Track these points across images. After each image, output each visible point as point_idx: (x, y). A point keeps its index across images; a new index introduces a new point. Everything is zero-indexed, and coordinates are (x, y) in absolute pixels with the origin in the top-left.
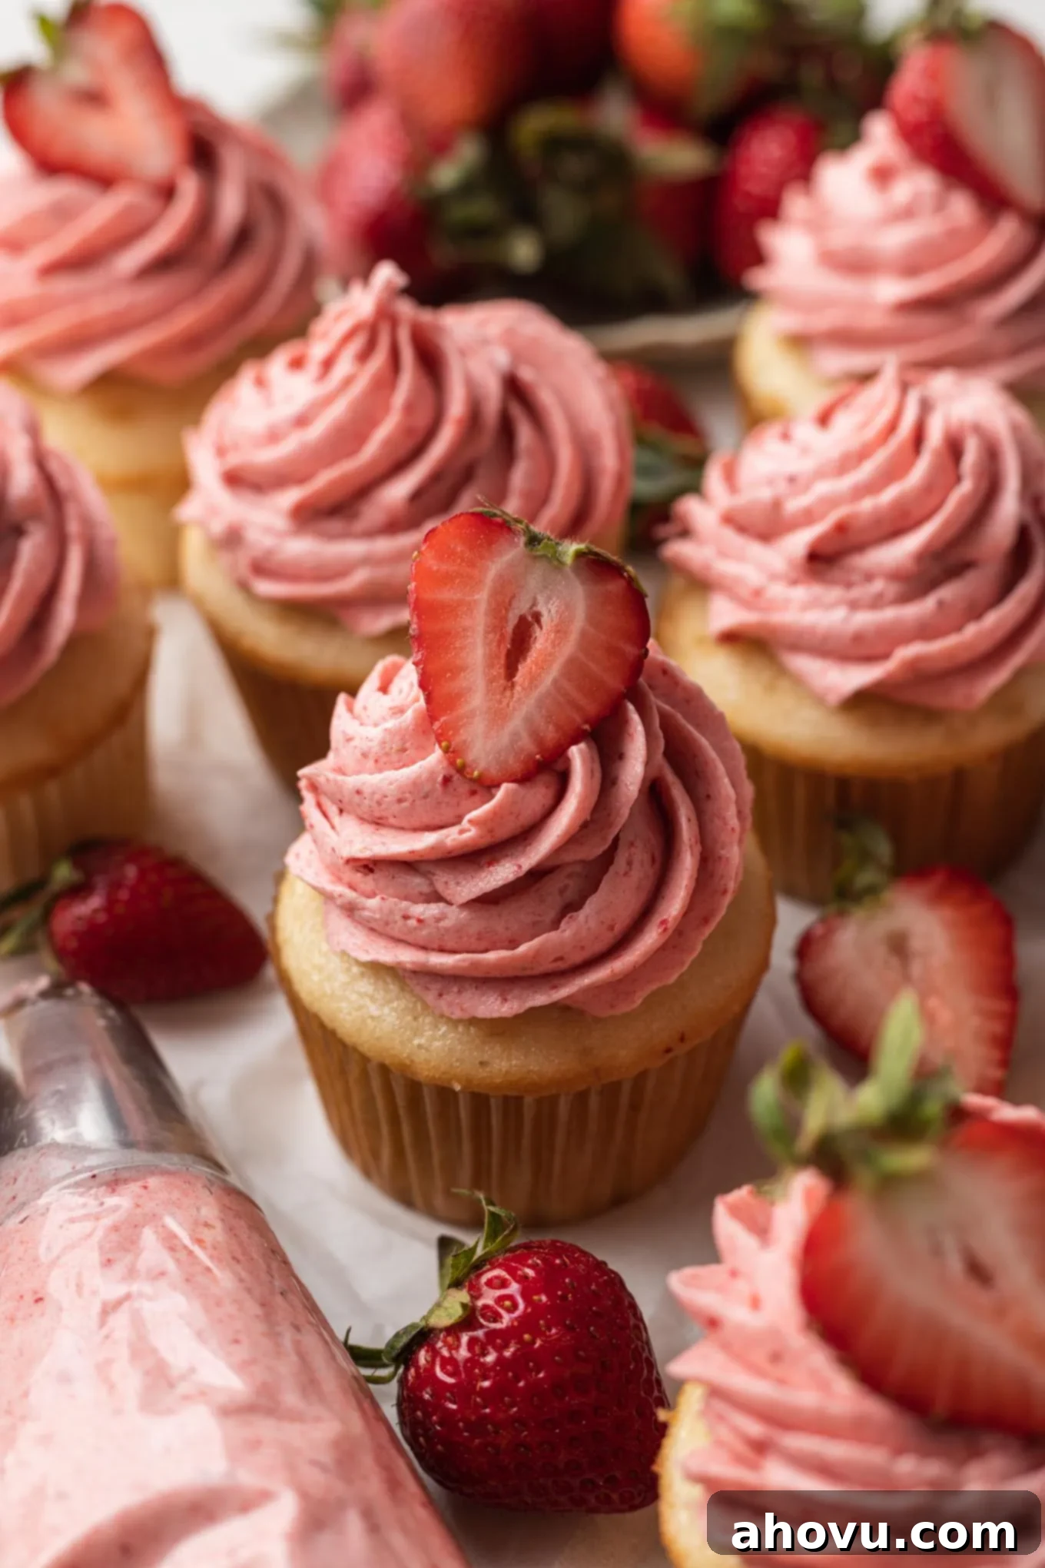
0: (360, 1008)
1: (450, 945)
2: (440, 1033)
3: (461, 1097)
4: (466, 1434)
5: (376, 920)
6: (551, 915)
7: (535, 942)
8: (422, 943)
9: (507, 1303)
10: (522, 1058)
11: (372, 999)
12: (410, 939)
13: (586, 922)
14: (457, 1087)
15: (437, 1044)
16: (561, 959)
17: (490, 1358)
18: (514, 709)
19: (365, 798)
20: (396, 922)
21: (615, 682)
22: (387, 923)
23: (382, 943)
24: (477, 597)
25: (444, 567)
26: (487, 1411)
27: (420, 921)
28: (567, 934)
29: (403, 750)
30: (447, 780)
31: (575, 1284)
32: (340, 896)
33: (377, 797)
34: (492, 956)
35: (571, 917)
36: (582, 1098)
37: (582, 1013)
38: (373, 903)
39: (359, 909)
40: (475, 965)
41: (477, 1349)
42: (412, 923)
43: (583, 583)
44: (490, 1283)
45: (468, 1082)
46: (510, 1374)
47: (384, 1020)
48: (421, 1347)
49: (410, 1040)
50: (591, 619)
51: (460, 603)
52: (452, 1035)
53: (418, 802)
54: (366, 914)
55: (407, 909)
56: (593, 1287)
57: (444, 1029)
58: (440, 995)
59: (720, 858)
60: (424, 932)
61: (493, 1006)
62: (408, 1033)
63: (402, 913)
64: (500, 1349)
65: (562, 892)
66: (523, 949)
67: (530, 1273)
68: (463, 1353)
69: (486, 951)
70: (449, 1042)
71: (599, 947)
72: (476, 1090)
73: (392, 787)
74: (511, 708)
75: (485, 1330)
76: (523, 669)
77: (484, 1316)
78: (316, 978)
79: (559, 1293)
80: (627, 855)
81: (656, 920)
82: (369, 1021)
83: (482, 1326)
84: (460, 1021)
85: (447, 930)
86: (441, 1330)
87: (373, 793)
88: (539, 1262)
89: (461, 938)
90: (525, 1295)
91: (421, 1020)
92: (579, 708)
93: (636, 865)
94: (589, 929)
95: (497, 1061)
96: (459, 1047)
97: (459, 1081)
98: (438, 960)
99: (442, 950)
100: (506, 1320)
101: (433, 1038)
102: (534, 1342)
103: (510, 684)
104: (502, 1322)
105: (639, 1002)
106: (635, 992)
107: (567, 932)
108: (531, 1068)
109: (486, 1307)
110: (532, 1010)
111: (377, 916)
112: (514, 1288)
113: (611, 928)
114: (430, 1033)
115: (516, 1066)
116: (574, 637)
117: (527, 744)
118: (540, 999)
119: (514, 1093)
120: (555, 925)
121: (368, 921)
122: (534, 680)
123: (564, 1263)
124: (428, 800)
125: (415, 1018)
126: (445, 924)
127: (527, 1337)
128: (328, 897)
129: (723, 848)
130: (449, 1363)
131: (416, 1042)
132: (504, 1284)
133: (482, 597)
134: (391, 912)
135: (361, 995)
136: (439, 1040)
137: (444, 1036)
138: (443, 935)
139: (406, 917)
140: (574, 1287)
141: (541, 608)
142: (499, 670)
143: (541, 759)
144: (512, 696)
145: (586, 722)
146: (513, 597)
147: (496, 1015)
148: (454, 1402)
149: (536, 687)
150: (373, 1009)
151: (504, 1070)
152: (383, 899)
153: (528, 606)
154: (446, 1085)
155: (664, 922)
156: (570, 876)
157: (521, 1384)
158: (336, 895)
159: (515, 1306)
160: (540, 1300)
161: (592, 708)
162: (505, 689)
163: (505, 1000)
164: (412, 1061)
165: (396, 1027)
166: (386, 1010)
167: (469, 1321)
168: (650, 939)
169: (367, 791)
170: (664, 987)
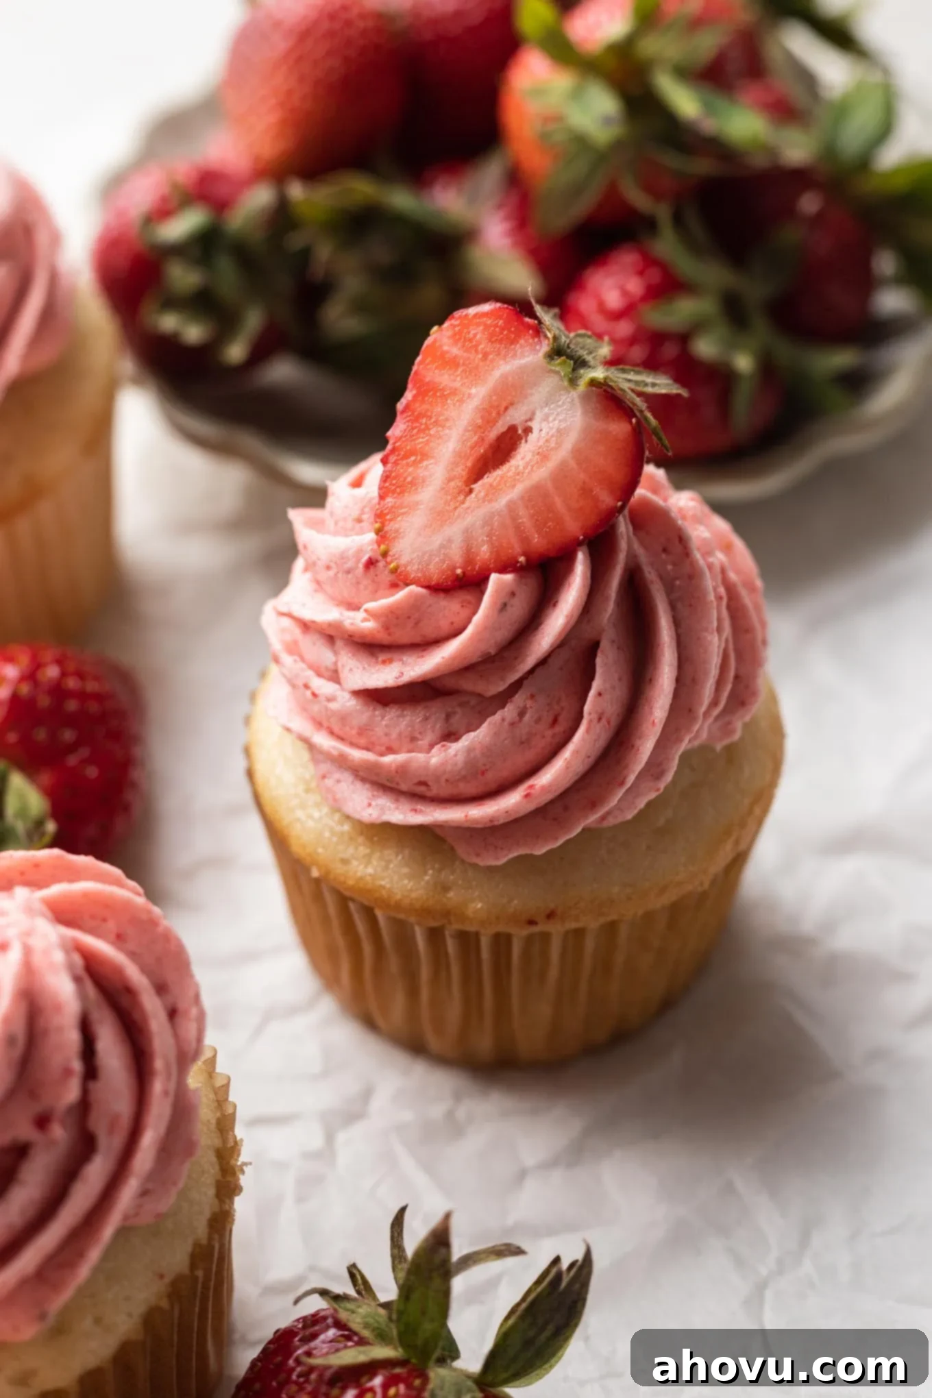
2: (319, 813)
6: (430, 736)
7: (404, 757)
8: (316, 719)
10: (380, 868)
13: (457, 755)
14: (315, 874)
16: (425, 784)
18: (459, 516)
20: (298, 687)
21: (573, 527)
24: (473, 391)
25: (455, 351)
27: (314, 695)
28: (436, 760)
29: (359, 520)
30: (371, 563)
33: (314, 558)
34: (359, 754)
35: (443, 746)
36: (436, 935)
38: (289, 661)
42: (308, 693)
43: (585, 413)
45: (325, 873)
49: (294, 810)
50: (577, 452)
51: (454, 392)
52: (329, 821)
53: (340, 575)
55: (310, 678)
57: (324, 811)
60: (318, 708)
61: (359, 806)
62: (296, 802)
63: (305, 681)
65: (447, 718)
66: (391, 759)
70: (322, 826)
71: (465, 787)
72: (334, 885)
73: (327, 552)
74: (456, 514)
76: (490, 479)
80: (521, 704)
85: (334, 713)
87: (314, 553)
89: (342, 727)
91: (310, 794)
92: (524, 540)
94: (455, 765)
95: (356, 862)
96: (328, 833)
97: (319, 867)
99: (329, 732)
101: (311, 817)
103: (467, 489)
105: (505, 860)
106: (502, 849)
113: (482, 773)
114: (312, 810)
115: (370, 875)
116: (551, 465)
117: (456, 554)
118: (397, 817)
120: (429, 748)
122: (493, 492)
124: (350, 576)
125: (307, 791)
126: (333, 706)
131: (298, 814)
133: (480, 394)
134: (298, 676)
136: (316, 820)
137: (321, 817)
138: (332, 716)
139: (306, 686)
141: (535, 425)
142: (461, 471)
143: (461, 575)
144: (463, 502)
145: (524, 554)
146: (512, 404)
149: (490, 501)
151: (359, 874)
153: (523, 418)
154: (306, 867)
156: (460, 706)
161: (538, 541)
162: (460, 493)
165: (293, 793)
168: (512, 801)
170: (531, 856)
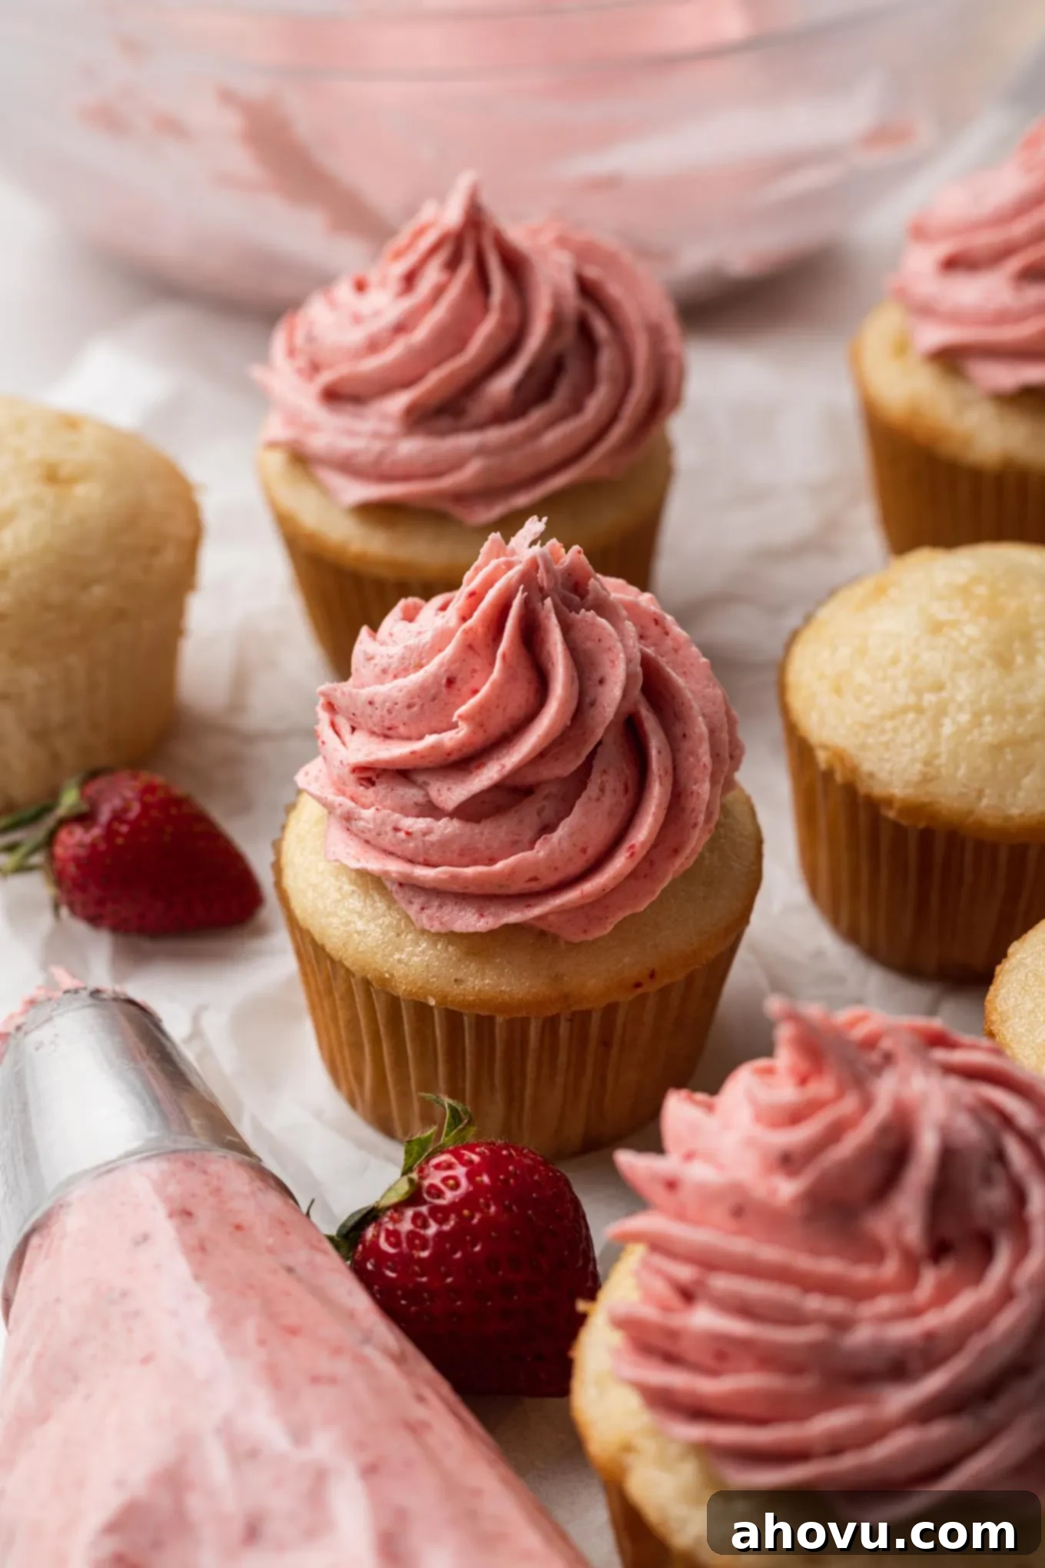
0: (348, 923)
1: (435, 858)
2: (420, 949)
3: (436, 1012)
4: (403, 1302)
5: (370, 830)
6: (529, 834)
7: (512, 860)
8: (409, 857)
9: (451, 1182)
10: (495, 977)
11: (360, 915)
12: (398, 850)
13: (560, 843)
14: (432, 1002)
15: (416, 959)
16: (535, 879)
17: (432, 1229)
19: (377, 709)
20: (386, 833)
22: (379, 834)
23: (373, 853)
26: (424, 1279)
27: (408, 834)
28: (542, 854)
31: (518, 1172)
32: (340, 805)
33: (388, 705)
34: (470, 871)
35: (545, 838)
36: (551, 1024)
37: (556, 938)
38: (368, 813)
39: (356, 820)
40: (454, 878)
41: (419, 1222)
42: (402, 835)
44: (438, 1167)
45: (443, 999)
46: (448, 1246)
47: (370, 935)
48: (369, 1224)
49: (391, 955)
52: (431, 952)
53: (425, 708)
54: (361, 824)
55: (398, 821)
56: (536, 1177)
57: (424, 945)
58: (423, 909)
59: (692, 793)
60: (412, 845)
61: (469, 921)
62: (390, 948)
63: (392, 825)
64: (440, 1222)
65: (539, 813)
66: (499, 866)
67: (476, 1158)
68: (406, 1226)
69: (467, 866)
70: (427, 958)
71: (574, 869)
72: (451, 1007)
73: (401, 694)
75: (430, 1205)
77: (429, 1193)
78: (310, 895)
79: (502, 1177)
80: (599, 781)
81: (626, 845)
82: (355, 935)
83: (424, 1202)
84: (439, 934)
85: (432, 844)
86: (388, 1208)
87: (384, 702)
88: (486, 1151)
89: (444, 852)
90: (470, 1176)
91: (403, 936)
93: (608, 792)
94: (562, 851)
95: (471, 979)
96: (437, 963)
97: (434, 997)
98: (422, 872)
99: (427, 864)
100: (449, 1196)
101: (412, 954)
102: (472, 1217)
104: (444, 1198)
105: (610, 928)
106: (607, 918)
107: (540, 851)
108: (503, 988)
109: (432, 1186)
110: (507, 926)
111: (371, 826)
112: (460, 1171)
113: (584, 851)
114: (410, 949)
115: (488, 984)
118: (514, 917)
119: (484, 1013)
120: (531, 845)
121: (363, 832)
123: (510, 1155)
124: (433, 703)
125: (398, 935)
126: (431, 838)
127: (466, 1212)
128: (329, 807)
129: (695, 783)
130: (393, 1236)
131: (397, 956)
132: (450, 1166)
134: (383, 823)
135: (351, 911)
136: (418, 956)
137: (423, 952)
138: (428, 849)
139: (396, 829)
140: (515, 1174)
147: (471, 930)
148: (393, 1271)
150: (360, 925)
151: (477, 988)
152: (377, 809)
154: (422, 1000)
155: (632, 847)
156: (546, 797)
157: (458, 1255)
158: (336, 804)
159: (457, 1186)
160: (482, 1181)
163: (482, 916)
164: (392, 975)
165: (380, 942)
166: (372, 926)
167: (414, 1197)
168: (620, 863)
169: (378, 700)
170: (634, 916)
